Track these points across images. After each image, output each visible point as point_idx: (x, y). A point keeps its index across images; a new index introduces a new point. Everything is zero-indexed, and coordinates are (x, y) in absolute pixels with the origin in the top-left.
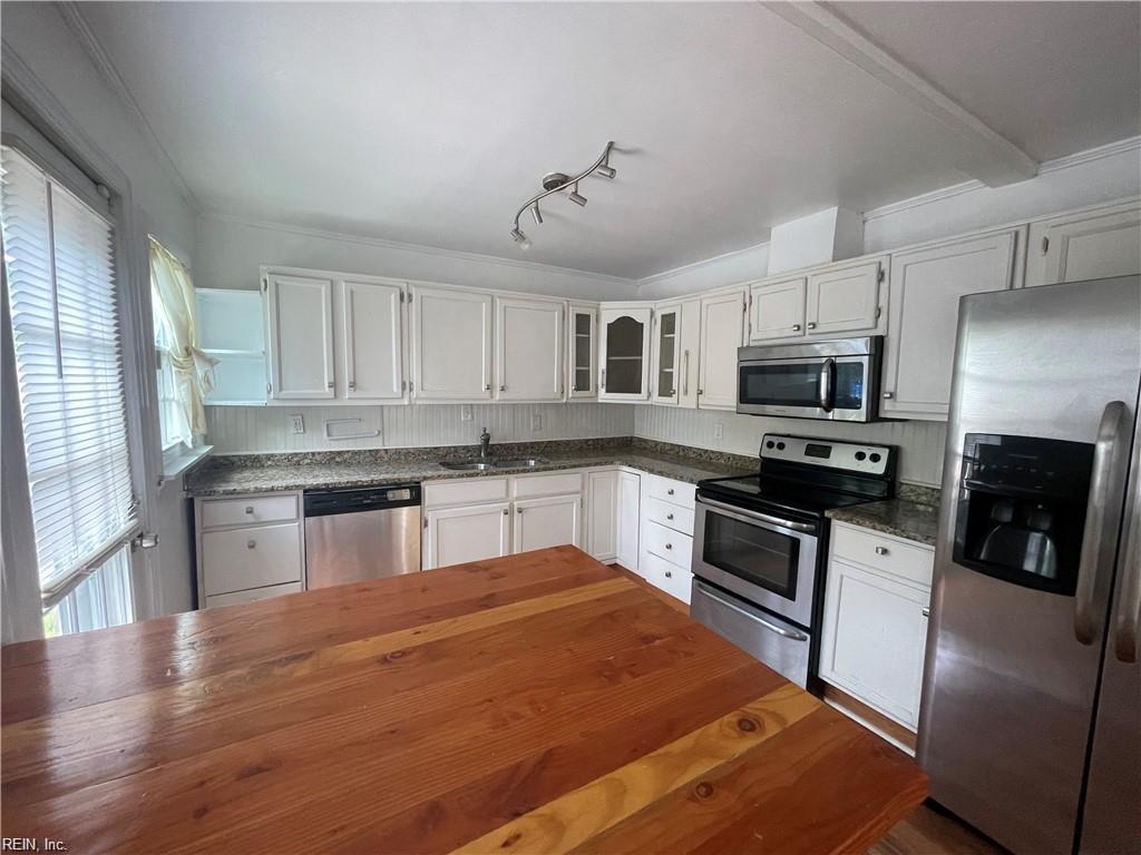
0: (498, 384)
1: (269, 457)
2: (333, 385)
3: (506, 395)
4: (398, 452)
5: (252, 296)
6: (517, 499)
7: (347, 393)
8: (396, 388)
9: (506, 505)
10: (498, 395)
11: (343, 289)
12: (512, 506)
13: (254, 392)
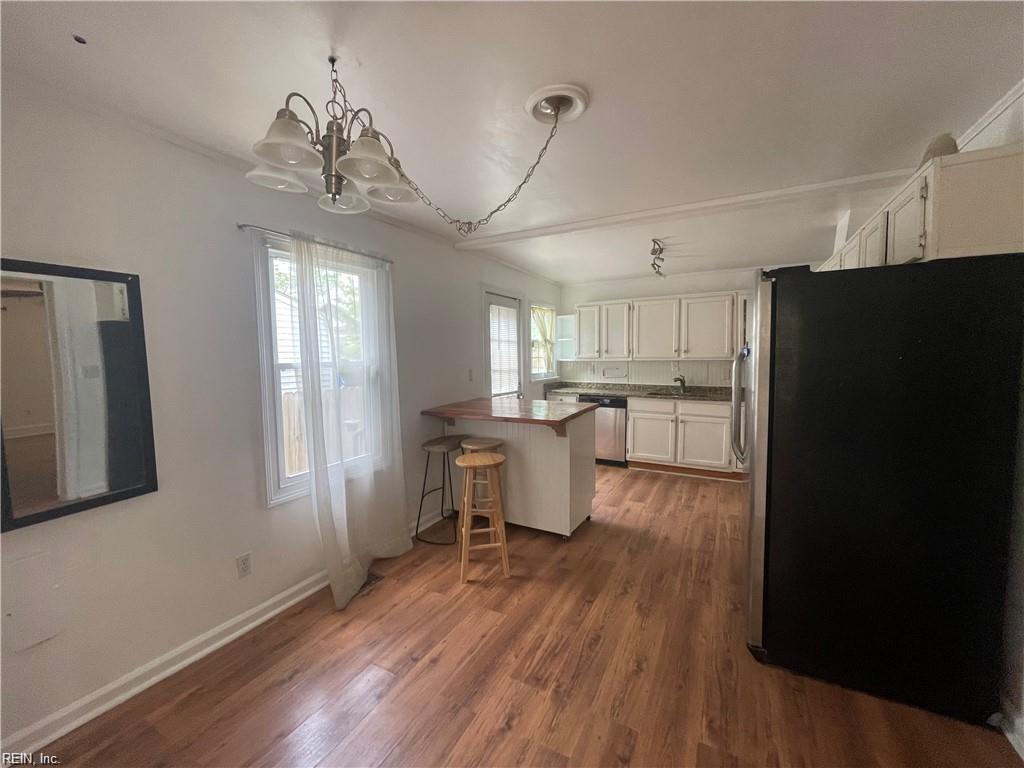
0: (683, 348)
1: (580, 384)
2: (599, 352)
3: (689, 355)
4: (635, 386)
5: (572, 317)
6: (682, 414)
7: (604, 355)
8: (626, 353)
9: (673, 417)
10: (683, 356)
11: (604, 308)
12: (677, 418)
13: (571, 356)
